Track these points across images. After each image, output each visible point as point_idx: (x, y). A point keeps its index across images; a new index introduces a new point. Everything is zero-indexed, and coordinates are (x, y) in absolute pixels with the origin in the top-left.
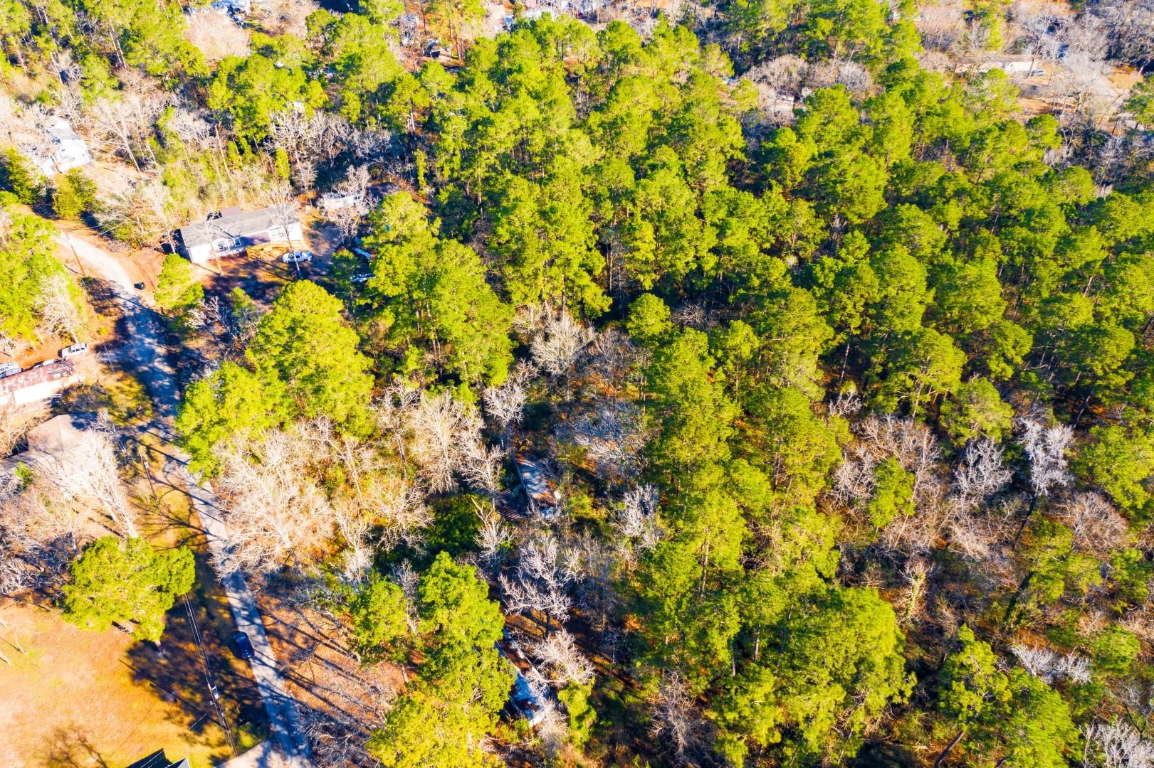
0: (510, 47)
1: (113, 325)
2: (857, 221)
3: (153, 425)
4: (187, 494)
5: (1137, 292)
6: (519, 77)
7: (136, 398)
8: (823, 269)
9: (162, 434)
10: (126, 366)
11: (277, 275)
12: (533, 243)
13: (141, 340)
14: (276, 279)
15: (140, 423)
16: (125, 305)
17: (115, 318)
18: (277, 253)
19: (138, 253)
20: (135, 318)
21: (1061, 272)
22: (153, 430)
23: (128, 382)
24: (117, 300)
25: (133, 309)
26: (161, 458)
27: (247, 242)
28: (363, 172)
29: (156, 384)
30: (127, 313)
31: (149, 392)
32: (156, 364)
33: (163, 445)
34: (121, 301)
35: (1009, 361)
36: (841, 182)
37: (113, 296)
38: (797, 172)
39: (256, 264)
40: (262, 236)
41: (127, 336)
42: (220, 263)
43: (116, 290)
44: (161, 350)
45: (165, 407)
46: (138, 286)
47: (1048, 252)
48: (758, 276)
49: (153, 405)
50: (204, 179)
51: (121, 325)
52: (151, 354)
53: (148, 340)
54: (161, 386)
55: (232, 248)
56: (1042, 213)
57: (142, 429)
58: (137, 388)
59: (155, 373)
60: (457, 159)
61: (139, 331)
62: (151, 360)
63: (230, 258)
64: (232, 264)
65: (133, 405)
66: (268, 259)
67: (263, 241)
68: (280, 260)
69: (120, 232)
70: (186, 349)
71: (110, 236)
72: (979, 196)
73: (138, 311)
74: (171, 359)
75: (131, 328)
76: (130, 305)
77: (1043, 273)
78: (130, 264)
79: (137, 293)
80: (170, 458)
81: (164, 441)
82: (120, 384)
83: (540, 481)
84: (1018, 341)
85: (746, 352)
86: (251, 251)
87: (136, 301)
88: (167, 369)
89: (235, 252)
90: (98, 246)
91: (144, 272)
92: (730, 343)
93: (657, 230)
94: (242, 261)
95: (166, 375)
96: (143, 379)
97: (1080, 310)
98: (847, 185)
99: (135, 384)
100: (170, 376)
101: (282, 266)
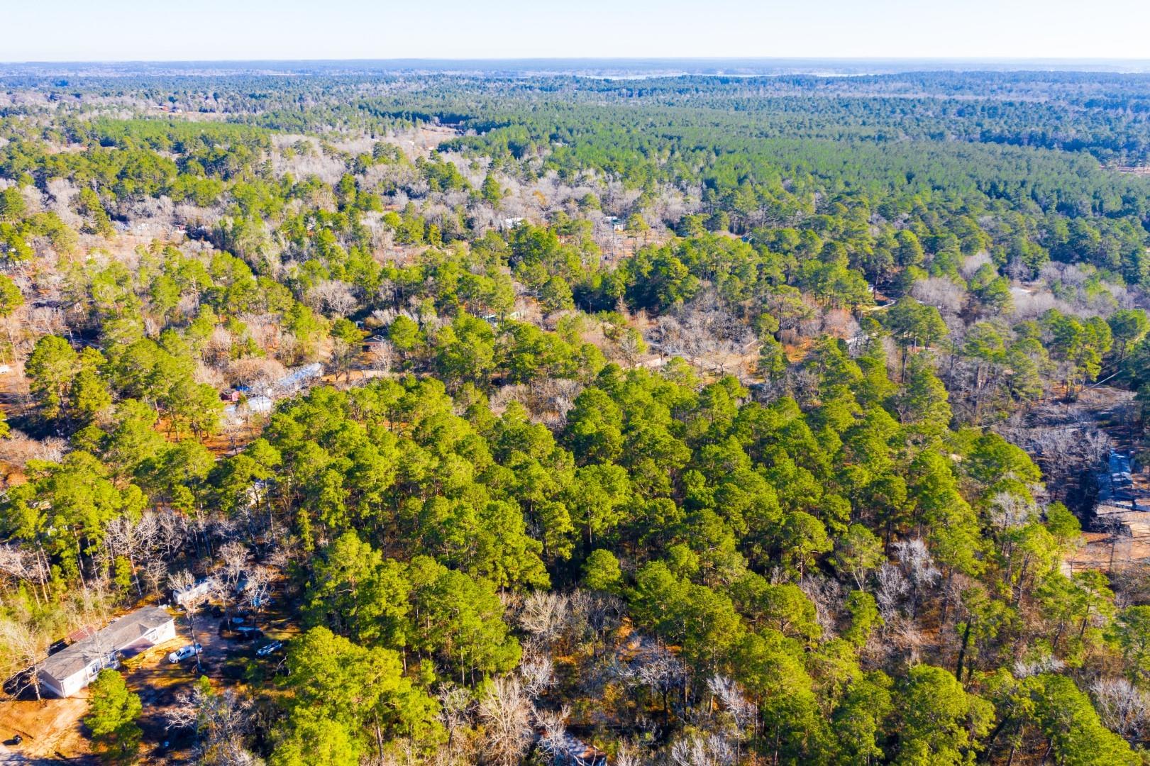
11: (173, 676)
14: (175, 681)
18: (159, 658)
27: (129, 653)
36: (657, 442)
39: (143, 674)
40: (142, 643)
46: (10, 743)
66: (149, 666)
67: (146, 646)
68: (167, 662)
79: (14, 749)
86: (134, 663)
87: (19, 757)
91: (6, 727)
101: (172, 667)
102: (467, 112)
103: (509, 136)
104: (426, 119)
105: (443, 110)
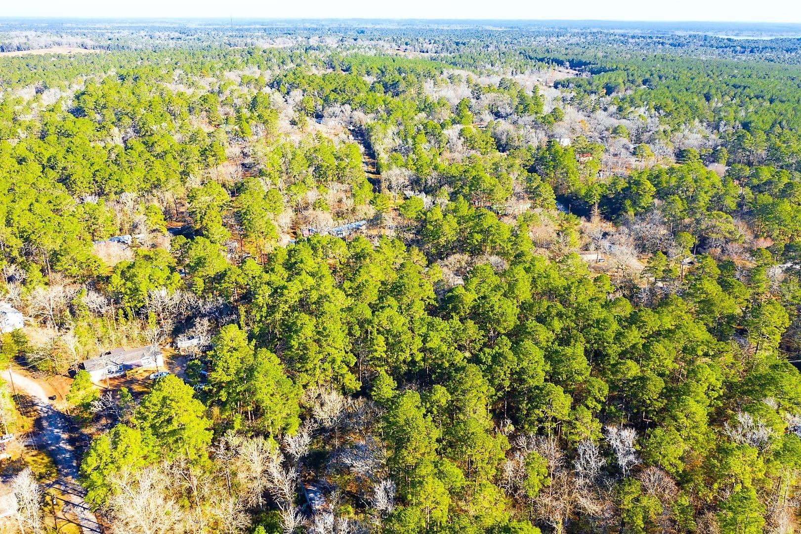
0: (295, 251)
1: (32, 422)
2: (503, 332)
3: (57, 482)
4: (78, 525)
5: (661, 358)
6: (301, 265)
7: (46, 466)
8: (484, 354)
9: (63, 488)
10: (41, 447)
11: (146, 387)
12: (314, 348)
13: (51, 431)
14: (146, 389)
15: (48, 482)
16: (41, 410)
17: (34, 418)
18: (146, 374)
19: (52, 378)
20: (48, 418)
21: (619, 350)
22: (57, 486)
23: (41, 457)
24: (36, 407)
25: (47, 412)
26: (62, 503)
27: (128, 367)
28: (205, 321)
29: (60, 457)
30: (42, 415)
31: (55, 462)
32: (61, 444)
33: (63, 495)
34: (39, 408)
35: (599, 401)
36: (492, 311)
37: (34, 405)
38: (466, 307)
39: (133, 381)
40: (137, 364)
41: (42, 428)
42: (109, 382)
43: (36, 401)
44: (65, 436)
45: (65, 471)
46: (51, 398)
47: (611, 340)
48: (448, 362)
49: (57, 470)
50: (100, 333)
51: (38, 423)
52: (58, 439)
53: (56, 430)
54: (64, 458)
55: (117, 372)
56: (604, 321)
57: (49, 486)
58: (46, 460)
59: (61, 450)
60: (265, 309)
61: (50, 425)
62: (58, 443)
63: (114, 378)
64: (116, 382)
65: (43, 471)
66: (139, 378)
67: (138, 366)
68: (148, 378)
69: (42, 366)
70: (82, 434)
71: (34, 368)
72: (570, 314)
73: (50, 413)
74: (71, 441)
75: (45, 424)
76: (45, 410)
77: (610, 351)
78: (48, 386)
79: (51, 402)
80: (67, 503)
81: (64, 492)
82: (35, 458)
83: (320, 498)
84: (600, 388)
85: (443, 402)
86: (129, 373)
87: (49, 407)
88: (69, 447)
89: (118, 374)
90: (25, 376)
91: (55, 389)
92: (434, 398)
93: (387, 339)
94: (123, 380)
95: (67, 451)
96: (51, 454)
97: (632, 369)
98: (495, 312)
99: (45, 458)
100: (70, 452)
101: (149, 381)
102: (592, 60)
103: (610, 79)
104: (560, 63)
105: (575, 57)
